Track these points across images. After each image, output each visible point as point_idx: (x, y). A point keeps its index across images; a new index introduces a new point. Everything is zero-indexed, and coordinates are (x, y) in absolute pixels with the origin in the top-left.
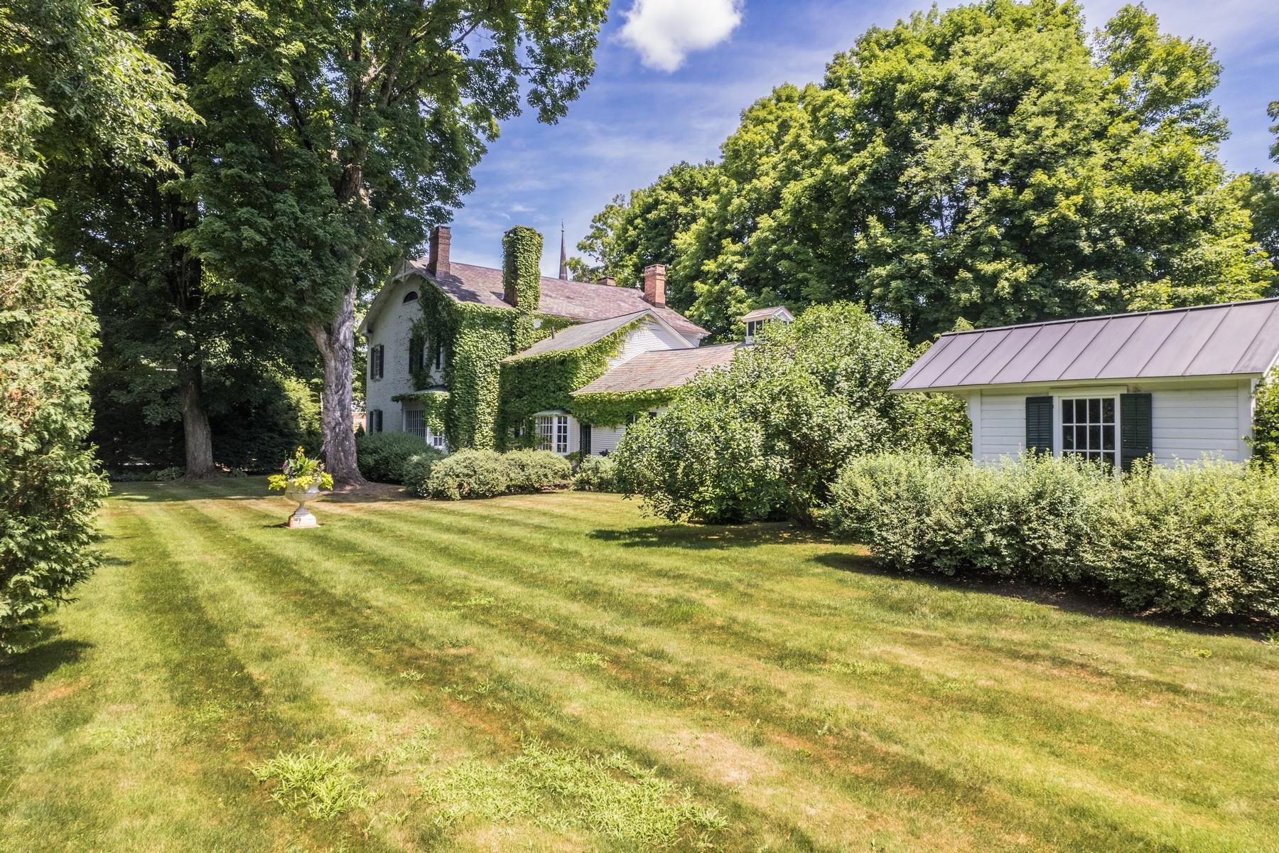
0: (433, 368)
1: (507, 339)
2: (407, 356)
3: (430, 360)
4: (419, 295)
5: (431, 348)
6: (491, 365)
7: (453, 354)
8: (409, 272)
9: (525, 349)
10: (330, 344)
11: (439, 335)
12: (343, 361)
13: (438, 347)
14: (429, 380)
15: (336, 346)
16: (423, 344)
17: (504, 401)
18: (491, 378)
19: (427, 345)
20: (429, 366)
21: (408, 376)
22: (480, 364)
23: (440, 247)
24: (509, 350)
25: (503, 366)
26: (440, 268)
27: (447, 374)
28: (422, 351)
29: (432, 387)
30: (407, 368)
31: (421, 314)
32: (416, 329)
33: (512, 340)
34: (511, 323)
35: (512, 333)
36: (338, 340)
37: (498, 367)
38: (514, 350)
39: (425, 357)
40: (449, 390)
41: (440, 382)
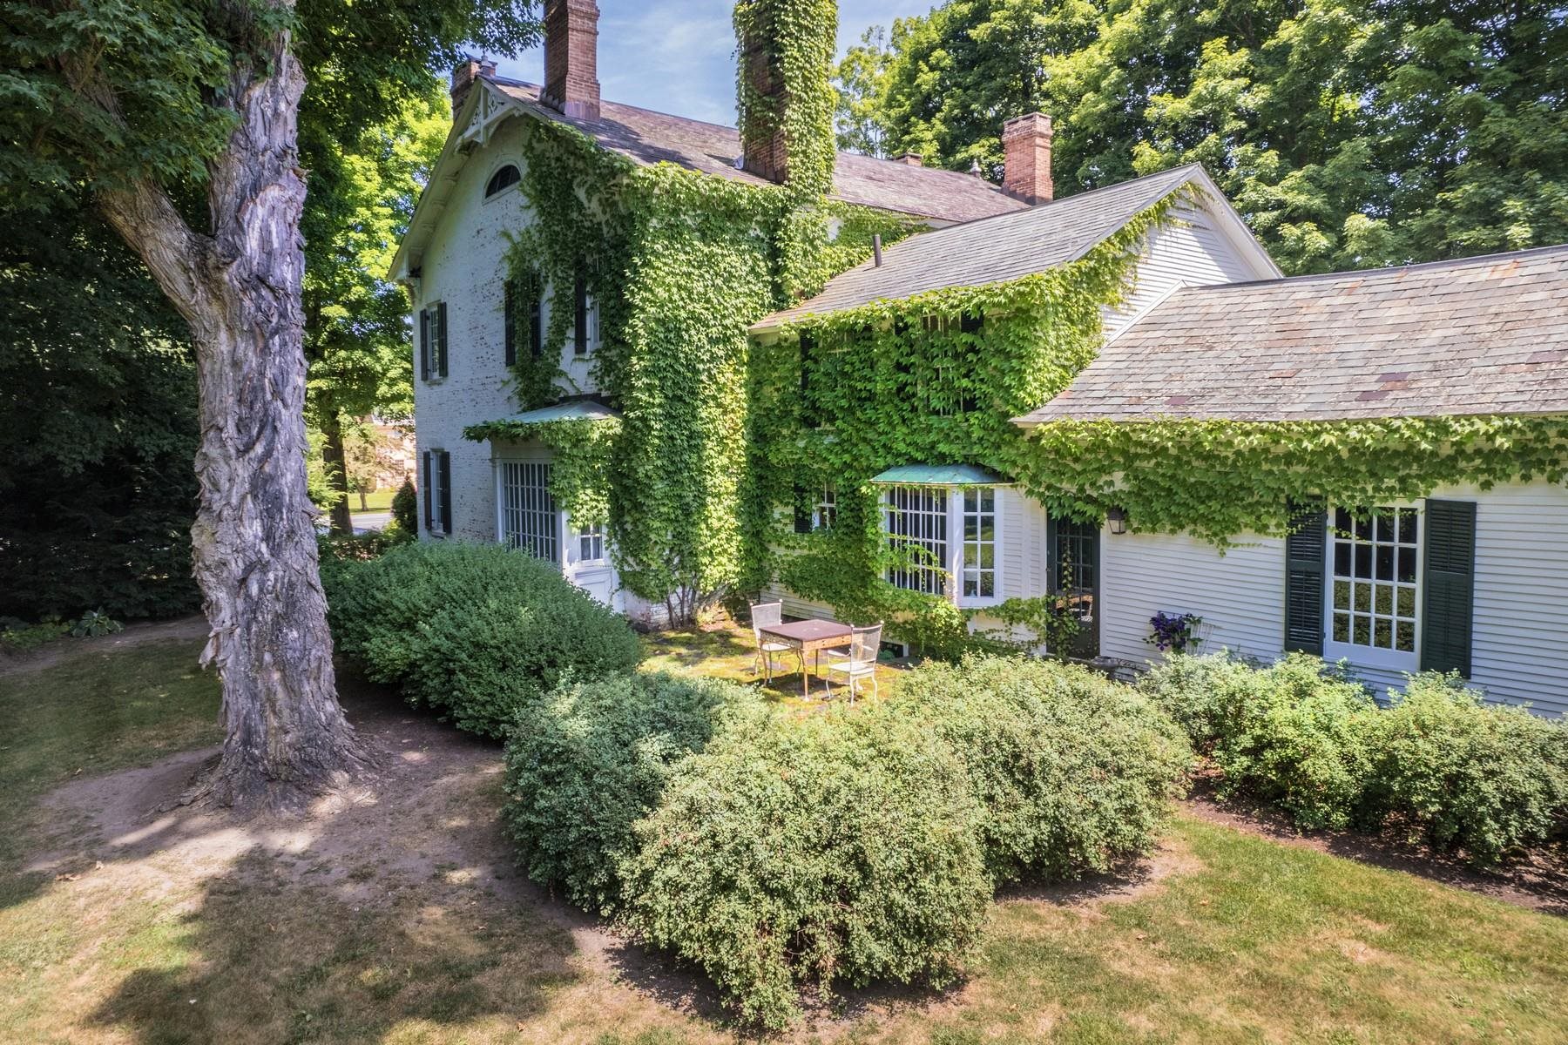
0: (568, 350)
1: (762, 268)
2: (498, 324)
3: (559, 330)
4: (524, 170)
5: (560, 299)
6: (726, 340)
7: (624, 311)
8: (497, 113)
9: (806, 295)
10: (205, 271)
11: (580, 265)
12: (260, 333)
13: (580, 295)
14: (558, 382)
15: (230, 276)
16: (539, 291)
17: (760, 435)
18: (727, 375)
19: (549, 292)
20: (555, 347)
21: (505, 373)
22: (697, 336)
23: (574, 39)
24: (768, 298)
25: (755, 340)
26: (574, 94)
27: (609, 366)
28: (536, 308)
29: (568, 401)
30: (500, 353)
31: (531, 218)
32: (519, 256)
33: (775, 271)
34: (772, 227)
35: (774, 254)
36: (235, 252)
37: (744, 345)
38: (780, 299)
39: (546, 322)
40: (618, 411)
41: (588, 386)
